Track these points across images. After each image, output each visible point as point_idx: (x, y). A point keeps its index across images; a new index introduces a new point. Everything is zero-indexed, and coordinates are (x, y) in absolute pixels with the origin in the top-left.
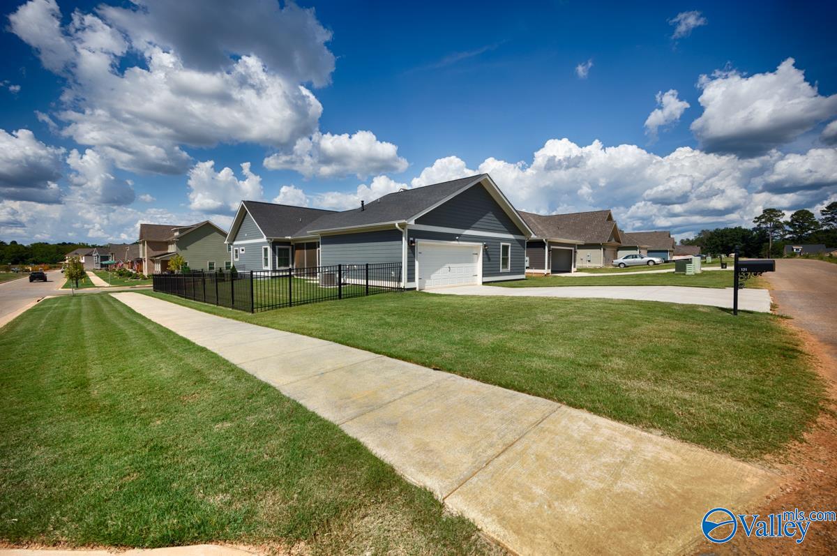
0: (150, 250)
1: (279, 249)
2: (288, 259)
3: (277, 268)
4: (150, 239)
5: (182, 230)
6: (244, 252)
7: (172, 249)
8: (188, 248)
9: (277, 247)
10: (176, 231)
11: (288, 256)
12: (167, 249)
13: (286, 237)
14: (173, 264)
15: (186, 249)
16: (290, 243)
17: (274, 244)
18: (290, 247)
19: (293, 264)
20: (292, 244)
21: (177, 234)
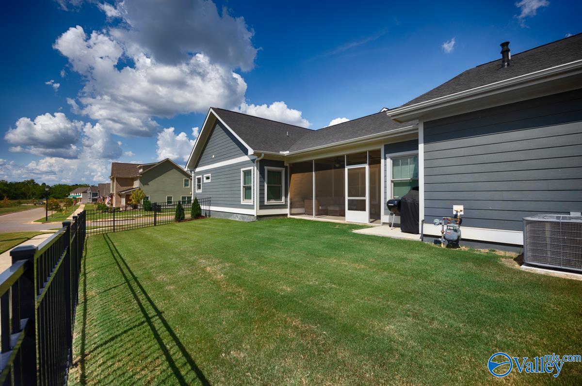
0: (119, 185)
1: (269, 172)
2: (280, 188)
3: (266, 203)
4: (119, 176)
5: (145, 167)
6: (209, 181)
7: (137, 184)
8: (149, 183)
9: (266, 168)
10: (140, 168)
11: (280, 183)
12: (133, 185)
13: (281, 153)
14: (133, 198)
15: (148, 185)
16: (283, 162)
17: (263, 163)
18: (283, 170)
19: (286, 196)
20: (286, 164)
21: (141, 171)
